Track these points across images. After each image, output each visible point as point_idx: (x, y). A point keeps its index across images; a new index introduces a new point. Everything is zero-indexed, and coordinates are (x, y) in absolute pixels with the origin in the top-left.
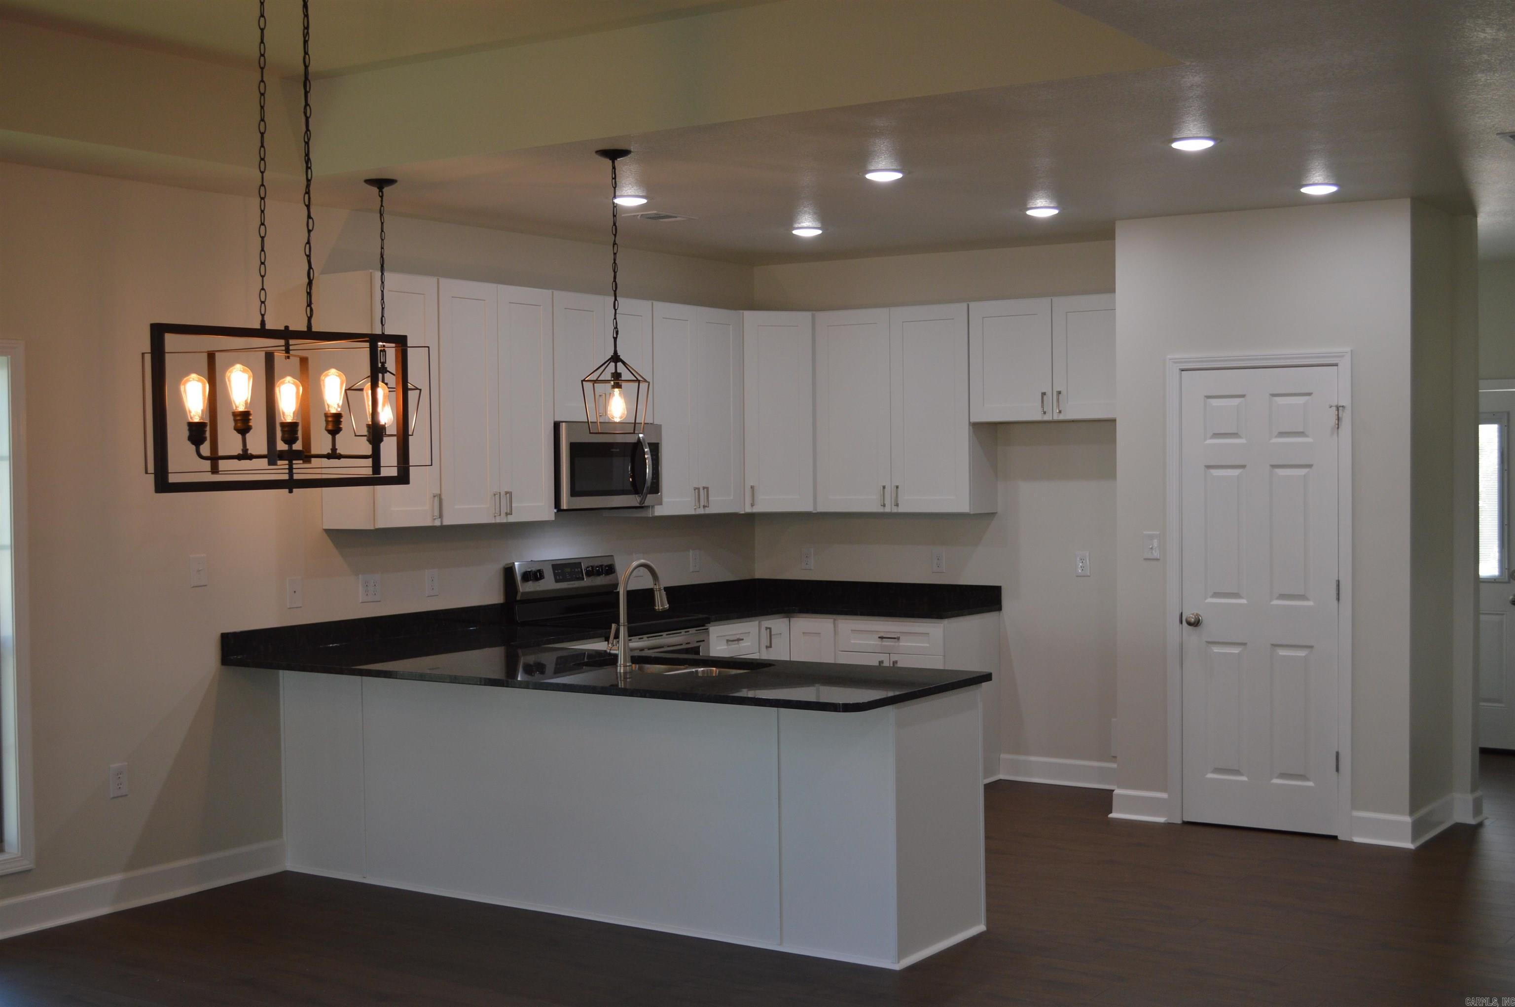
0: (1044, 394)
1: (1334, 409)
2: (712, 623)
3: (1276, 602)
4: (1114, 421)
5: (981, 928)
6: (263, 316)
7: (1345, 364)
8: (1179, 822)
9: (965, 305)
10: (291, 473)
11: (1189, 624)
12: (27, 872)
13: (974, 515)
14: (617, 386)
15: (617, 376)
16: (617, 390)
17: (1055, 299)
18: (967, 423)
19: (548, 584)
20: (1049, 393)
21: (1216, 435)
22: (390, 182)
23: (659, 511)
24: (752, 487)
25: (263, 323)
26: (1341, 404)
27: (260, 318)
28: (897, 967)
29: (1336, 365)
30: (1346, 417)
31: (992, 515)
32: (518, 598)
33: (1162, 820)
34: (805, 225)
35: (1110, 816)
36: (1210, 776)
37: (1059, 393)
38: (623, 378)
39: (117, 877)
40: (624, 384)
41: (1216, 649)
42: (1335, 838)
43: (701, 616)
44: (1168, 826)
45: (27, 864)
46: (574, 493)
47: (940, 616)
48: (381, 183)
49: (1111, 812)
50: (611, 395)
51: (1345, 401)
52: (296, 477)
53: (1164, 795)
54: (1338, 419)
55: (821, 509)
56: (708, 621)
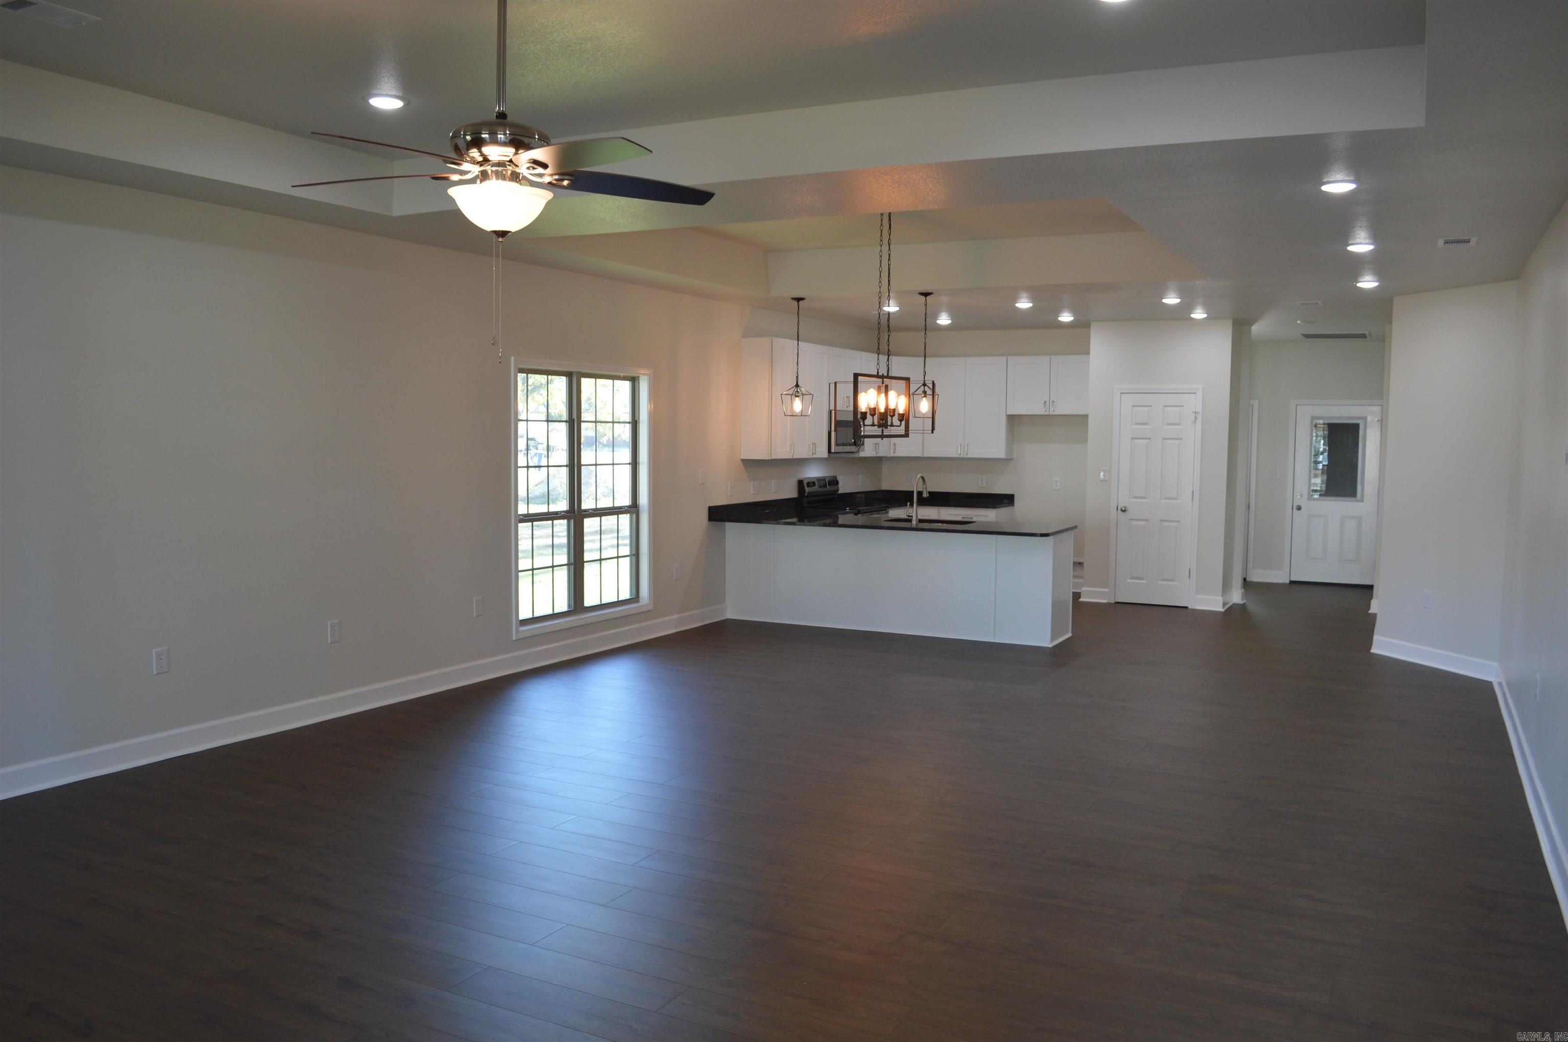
0: (1045, 402)
1: (1194, 413)
2: (891, 509)
3: (1163, 501)
4: (1087, 416)
5: (1070, 635)
6: (878, 370)
7: (1200, 394)
8: (1113, 602)
9: (1005, 357)
10: (883, 432)
11: (1122, 510)
12: (650, 611)
13: (1007, 459)
14: (925, 396)
15: (925, 392)
16: (924, 398)
17: (1052, 357)
18: (1005, 415)
19: (816, 488)
20: (1048, 402)
21: (1137, 424)
22: (802, 299)
23: (862, 454)
24: (894, 444)
25: (878, 373)
26: (1197, 411)
27: (877, 371)
28: (1050, 646)
29: (1195, 393)
30: (1199, 417)
31: (1011, 460)
32: (806, 494)
33: (1105, 601)
34: (943, 318)
35: (1080, 600)
36: (1129, 581)
37: (1053, 401)
38: (927, 393)
39: (676, 616)
40: (927, 396)
41: (1134, 522)
42: (1186, 608)
43: (884, 505)
44: (1109, 604)
45: (651, 608)
46: (837, 445)
47: (995, 507)
48: (799, 300)
49: (1080, 598)
50: (922, 400)
51: (1199, 409)
52: (884, 434)
53: (1107, 590)
54: (1196, 418)
55: (926, 455)
56: (888, 507)
